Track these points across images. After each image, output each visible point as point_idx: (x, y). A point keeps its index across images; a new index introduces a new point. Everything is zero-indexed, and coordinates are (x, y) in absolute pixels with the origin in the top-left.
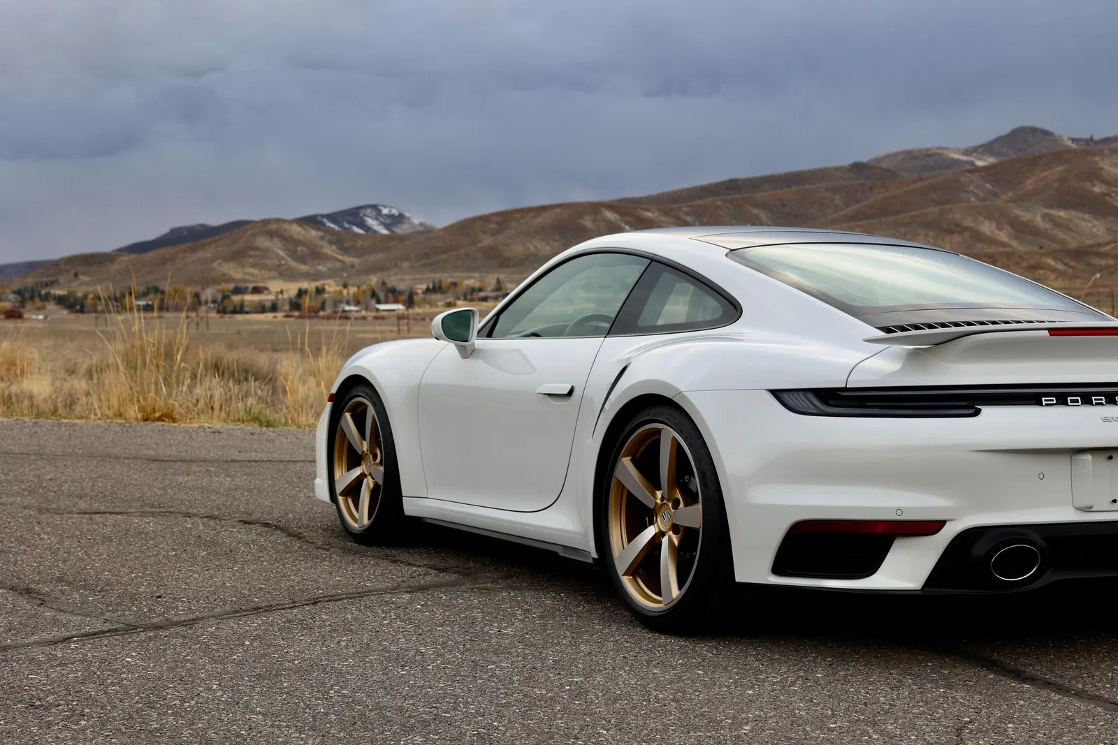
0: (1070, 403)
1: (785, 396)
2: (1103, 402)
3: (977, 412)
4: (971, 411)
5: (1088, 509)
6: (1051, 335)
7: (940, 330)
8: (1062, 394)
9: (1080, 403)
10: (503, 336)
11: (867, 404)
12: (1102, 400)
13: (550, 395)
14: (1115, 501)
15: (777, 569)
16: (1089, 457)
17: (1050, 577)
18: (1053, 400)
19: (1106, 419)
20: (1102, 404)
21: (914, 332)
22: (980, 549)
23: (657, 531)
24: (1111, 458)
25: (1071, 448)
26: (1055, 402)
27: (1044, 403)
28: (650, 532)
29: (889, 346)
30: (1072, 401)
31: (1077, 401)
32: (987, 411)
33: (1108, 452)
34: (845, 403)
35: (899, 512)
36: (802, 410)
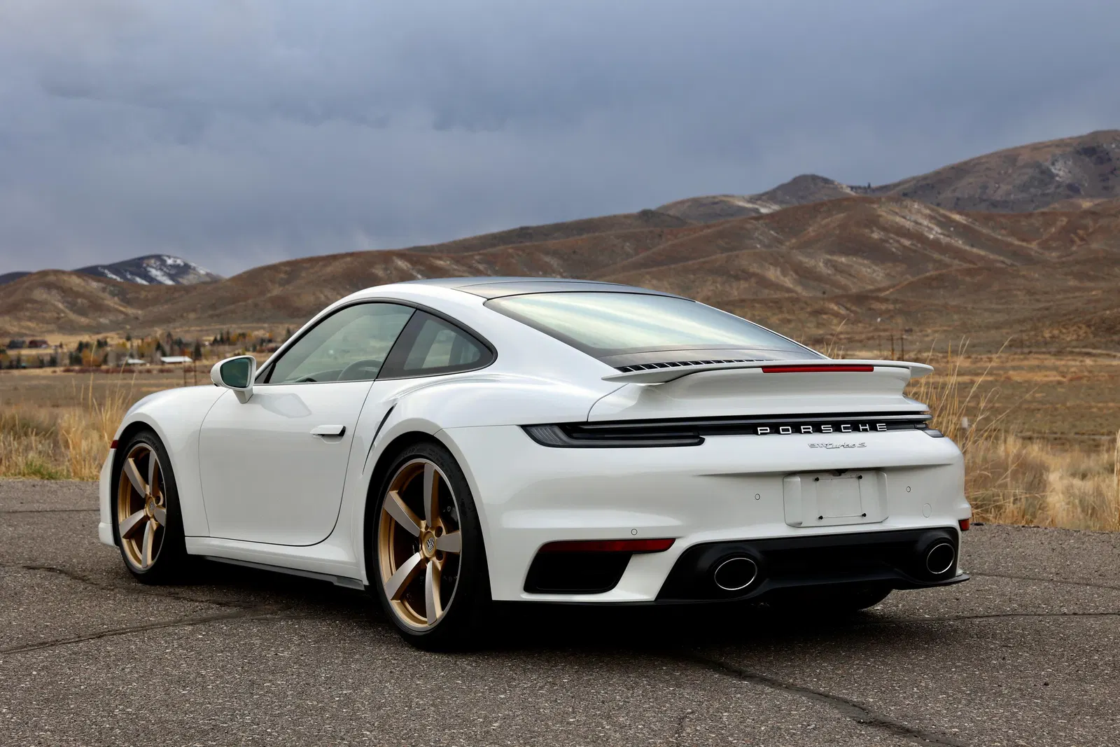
0: (782, 432)
1: (534, 430)
2: (811, 430)
3: (701, 442)
4: (696, 441)
5: (798, 525)
6: (764, 372)
7: (671, 369)
8: (775, 424)
9: (790, 432)
10: (280, 382)
11: (606, 436)
12: (809, 428)
13: (323, 435)
14: (821, 518)
15: (528, 588)
16: (797, 479)
17: (765, 587)
18: (767, 430)
19: (812, 446)
20: (809, 432)
21: (647, 371)
22: (705, 562)
23: (422, 557)
24: (817, 479)
25: (783, 472)
26: (769, 431)
27: (759, 432)
28: (416, 559)
29: (624, 384)
30: (783, 430)
31: (788, 430)
32: (710, 441)
33: (815, 474)
34: (587, 435)
35: (634, 532)
36: (549, 442)
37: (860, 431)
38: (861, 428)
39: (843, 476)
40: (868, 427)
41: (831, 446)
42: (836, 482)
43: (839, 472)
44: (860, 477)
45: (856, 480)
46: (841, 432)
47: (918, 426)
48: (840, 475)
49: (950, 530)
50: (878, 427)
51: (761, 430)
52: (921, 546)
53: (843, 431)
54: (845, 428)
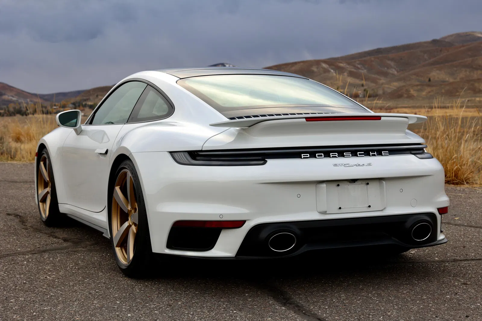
0: (317, 157)
1: (176, 155)
2: (337, 156)
3: (265, 162)
4: (262, 162)
5: (325, 213)
6: (307, 121)
7: (253, 119)
8: (313, 152)
9: (323, 157)
11: (212, 159)
12: (336, 154)
14: (340, 208)
15: (169, 246)
16: (324, 185)
17: (304, 249)
18: (308, 155)
19: (335, 165)
20: (336, 157)
21: (238, 120)
22: (264, 234)
23: (129, 224)
24: (338, 185)
25: (317, 181)
26: (309, 156)
27: (303, 157)
28: (126, 224)
29: (229, 128)
30: (318, 156)
31: (322, 156)
32: (270, 162)
33: (338, 182)
34: (202, 158)
35: (221, 216)
36: (182, 162)
37: (370, 156)
38: (371, 154)
39: (356, 183)
40: (376, 153)
41: (348, 165)
42: (351, 186)
43: (353, 181)
44: (368, 184)
45: (365, 186)
46: (357, 156)
47: (413, 152)
48: (354, 182)
49: (432, 215)
50: (383, 153)
51: (303, 156)
52: (409, 224)
53: (358, 156)
54: (360, 154)
